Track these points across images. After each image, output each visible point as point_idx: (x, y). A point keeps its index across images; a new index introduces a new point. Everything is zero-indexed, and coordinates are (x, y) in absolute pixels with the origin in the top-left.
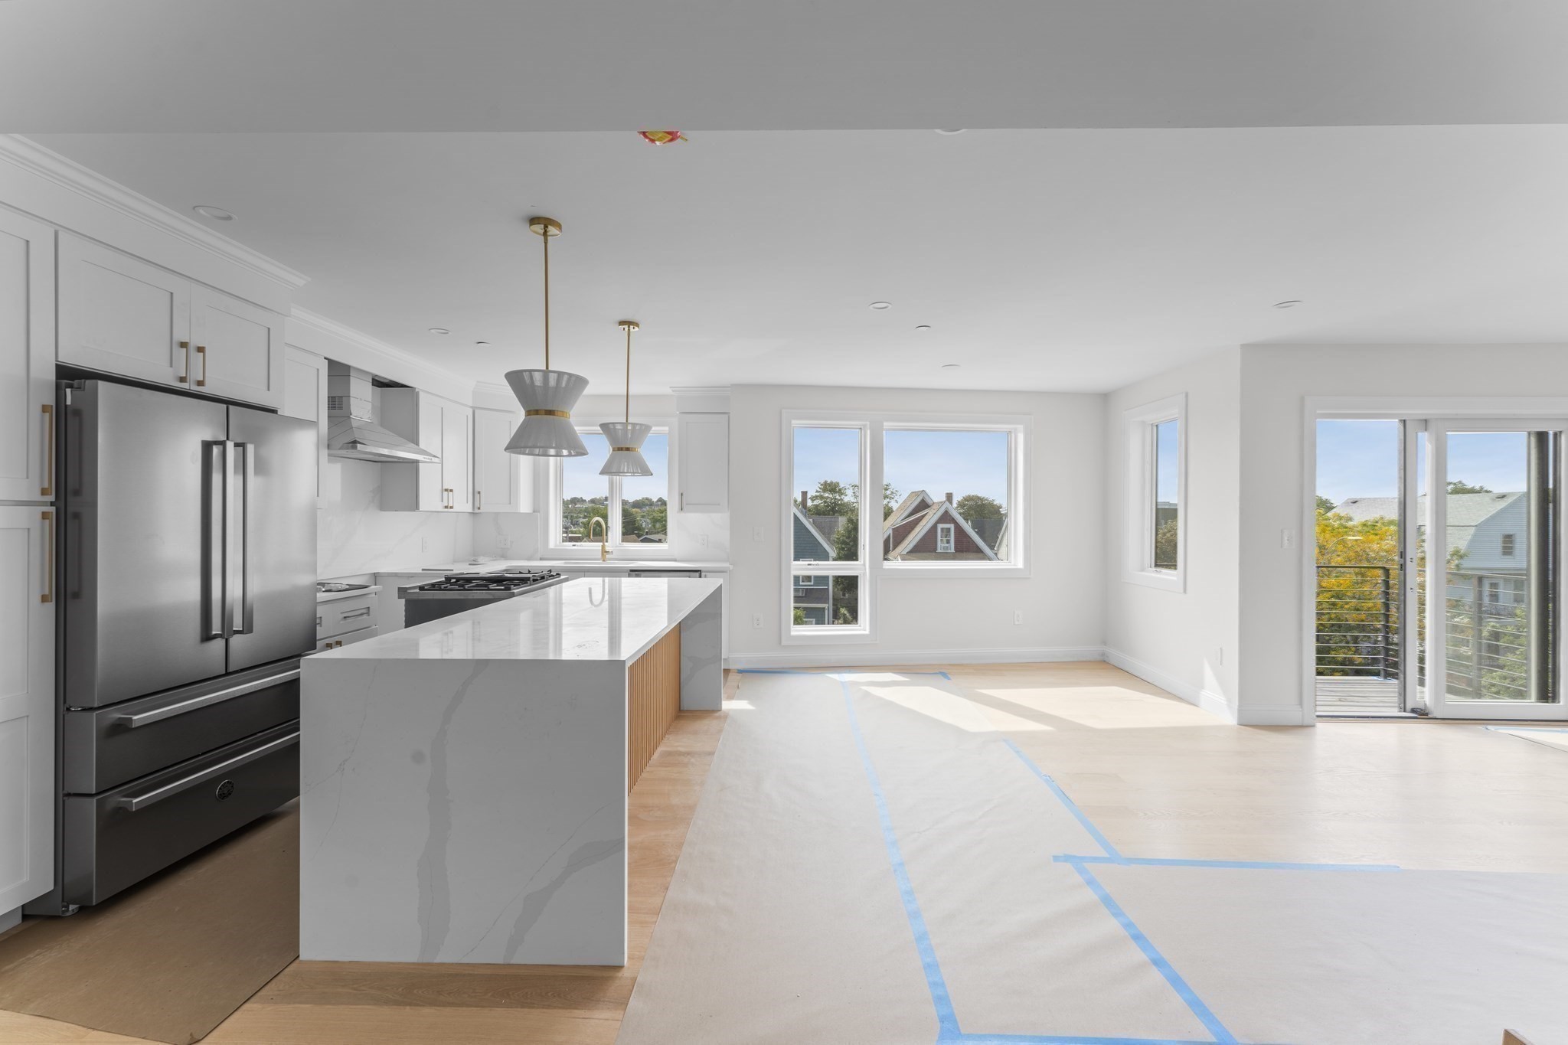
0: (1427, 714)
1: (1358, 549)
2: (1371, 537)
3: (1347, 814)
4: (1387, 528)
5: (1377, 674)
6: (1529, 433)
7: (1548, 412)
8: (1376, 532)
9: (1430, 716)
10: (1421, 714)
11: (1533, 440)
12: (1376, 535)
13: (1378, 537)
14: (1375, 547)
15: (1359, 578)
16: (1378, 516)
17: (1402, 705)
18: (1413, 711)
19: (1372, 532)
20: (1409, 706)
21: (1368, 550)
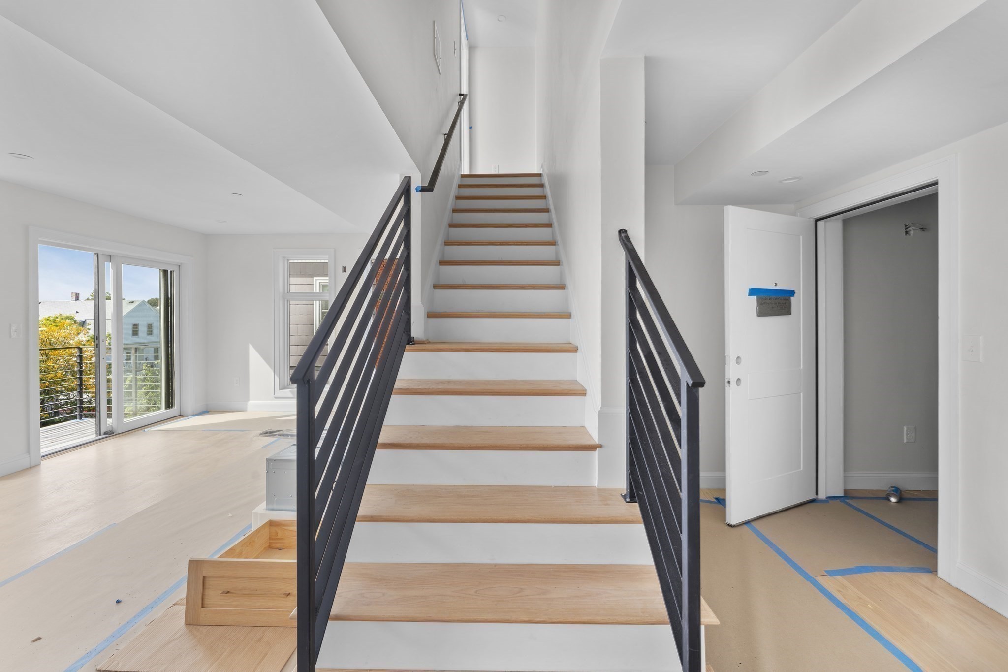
0: (113, 433)
1: (44, 337)
2: (53, 328)
3: (77, 509)
4: (64, 321)
5: (74, 418)
6: (160, 270)
7: (170, 260)
8: (57, 325)
9: (115, 433)
10: (110, 434)
11: (162, 273)
12: (57, 326)
13: (58, 328)
14: (56, 334)
15: (44, 357)
16: (57, 314)
17: (98, 432)
18: (105, 433)
19: (54, 324)
20: (102, 432)
21: (50, 337)
